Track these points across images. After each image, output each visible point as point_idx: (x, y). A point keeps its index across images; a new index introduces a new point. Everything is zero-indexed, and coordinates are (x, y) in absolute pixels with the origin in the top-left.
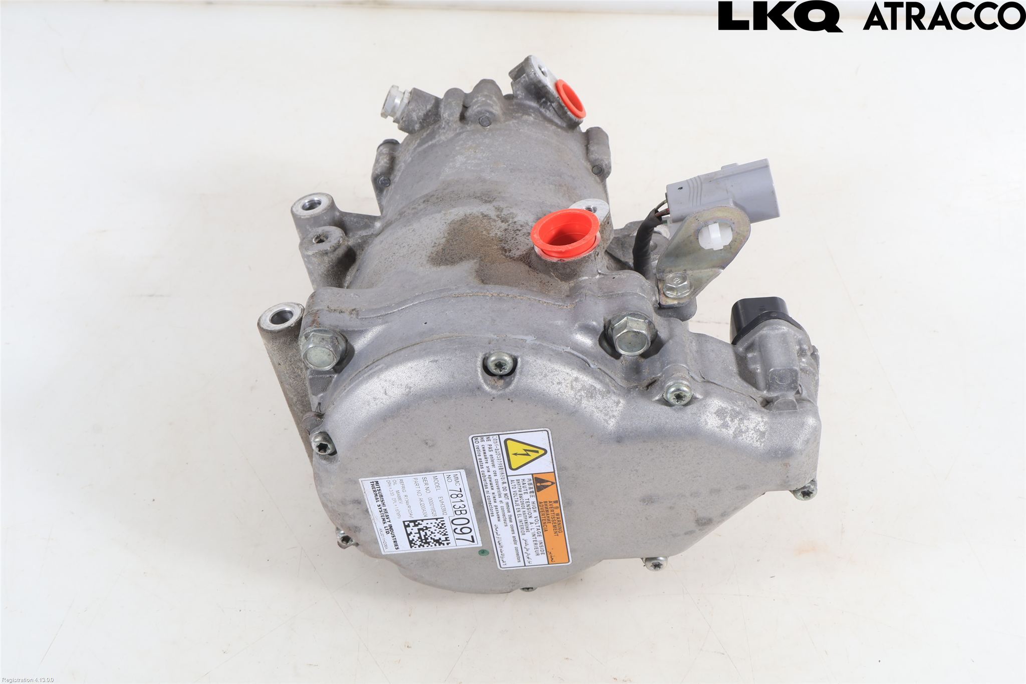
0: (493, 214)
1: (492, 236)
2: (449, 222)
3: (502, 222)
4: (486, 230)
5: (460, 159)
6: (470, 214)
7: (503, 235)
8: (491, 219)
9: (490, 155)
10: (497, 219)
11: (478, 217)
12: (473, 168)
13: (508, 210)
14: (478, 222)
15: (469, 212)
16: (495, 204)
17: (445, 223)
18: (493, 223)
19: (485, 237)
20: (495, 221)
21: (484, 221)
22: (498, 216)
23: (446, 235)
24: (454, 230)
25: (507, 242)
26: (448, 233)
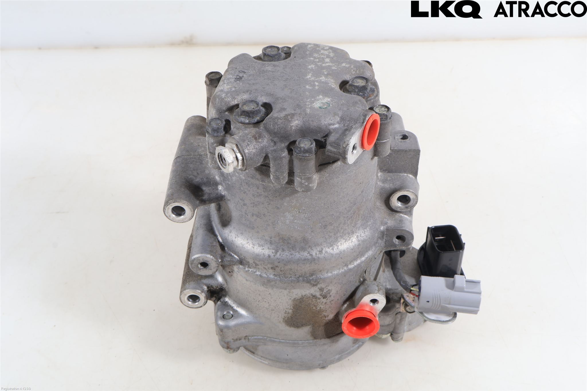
0: (318, 294)
1: (319, 310)
2: (293, 299)
3: (324, 298)
4: (315, 306)
5: (289, 216)
6: (305, 295)
7: (324, 307)
8: (317, 298)
9: (310, 215)
10: (320, 297)
11: (310, 297)
12: (299, 228)
13: (327, 289)
14: (310, 301)
15: (304, 294)
16: (319, 286)
17: (290, 299)
18: (318, 301)
19: (314, 311)
20: (319, 299)
21: (314, 300)
22: (321, 295)
23: (292, 308)
24: (296, 306)
25: (326, 311)
26: (293, 307)
